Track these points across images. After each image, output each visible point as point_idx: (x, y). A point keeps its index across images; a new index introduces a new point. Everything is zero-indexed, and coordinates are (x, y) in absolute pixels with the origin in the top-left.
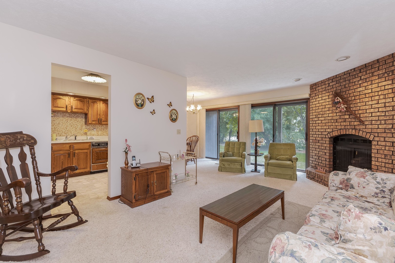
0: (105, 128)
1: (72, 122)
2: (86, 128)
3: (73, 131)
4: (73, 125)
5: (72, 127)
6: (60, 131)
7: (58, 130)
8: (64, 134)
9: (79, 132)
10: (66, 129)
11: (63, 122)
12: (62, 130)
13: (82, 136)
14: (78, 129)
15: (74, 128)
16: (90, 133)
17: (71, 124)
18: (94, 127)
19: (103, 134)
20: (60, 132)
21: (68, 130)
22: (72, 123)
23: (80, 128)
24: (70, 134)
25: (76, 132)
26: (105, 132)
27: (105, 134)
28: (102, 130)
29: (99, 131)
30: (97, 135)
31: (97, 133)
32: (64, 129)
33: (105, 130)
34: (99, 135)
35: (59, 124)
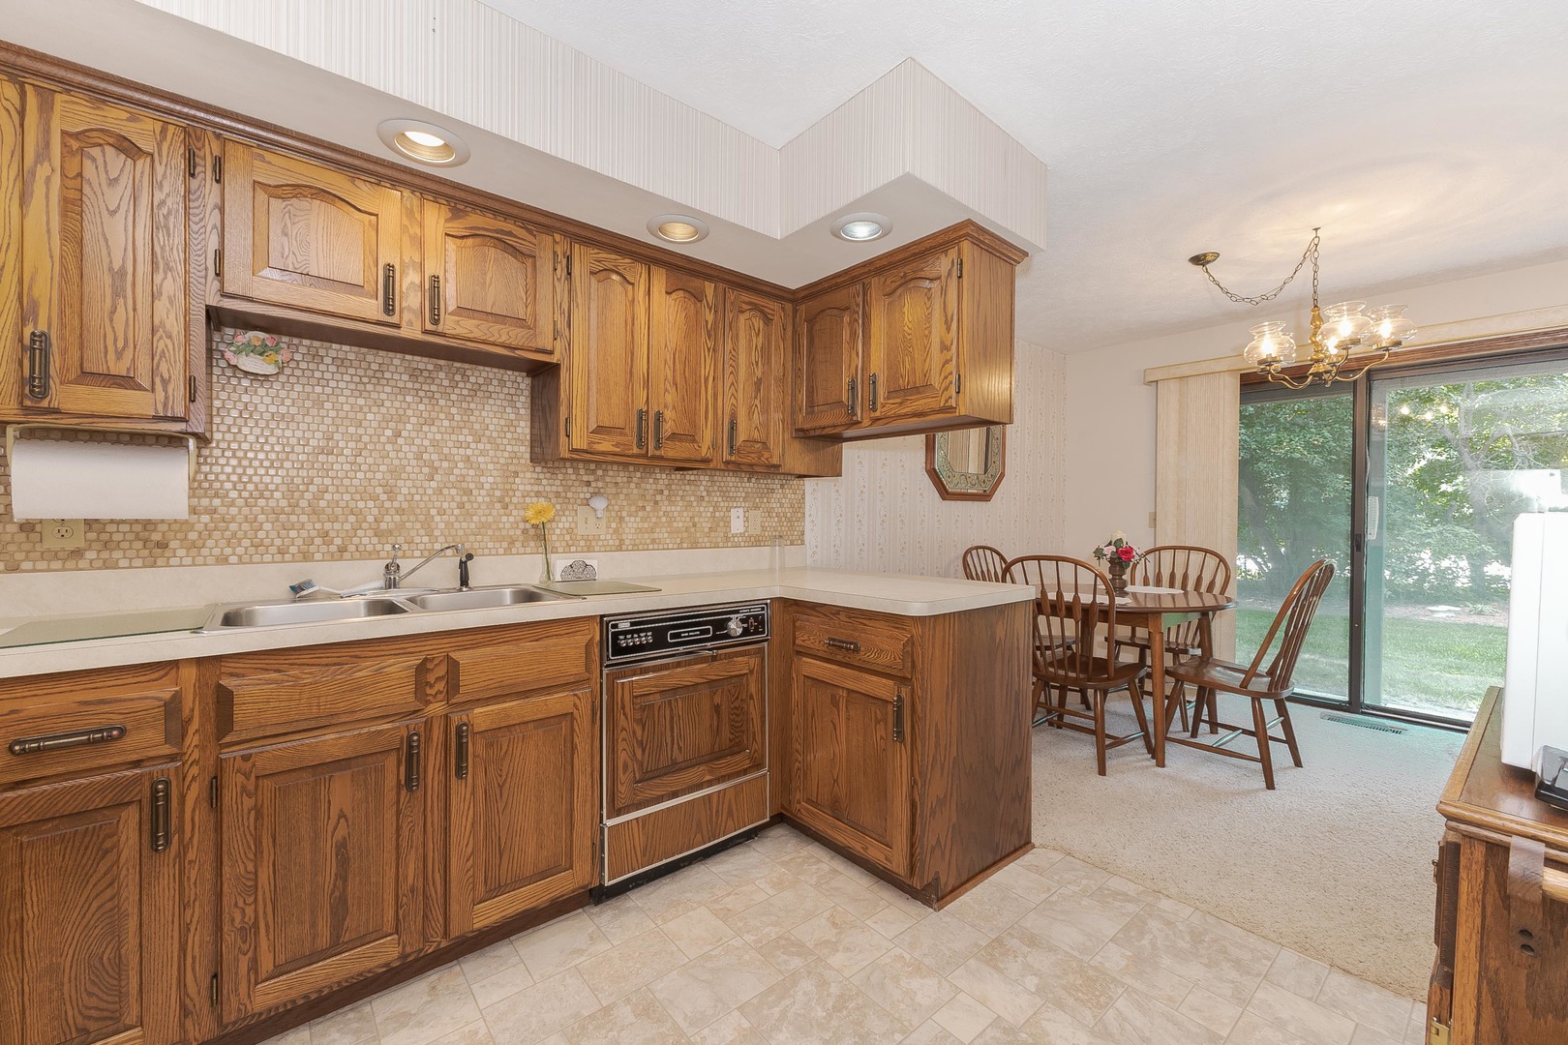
0: (661, 492)
1: (438, 437)
2: (536, 488)
3: (441, 512)
4: (445, 464)
5: (433, 484)
6: (339, 511)
7: (322, 503)
8: (375, 540)
9: (485, 526)
10: (391, 493)
11: (361, 431)
12: (352, 504)
13: (508, 552)
14: (481, 497)
15: (453, 491)
16: (570, 531)
17: (426, 456)
18: (597, 480)
19: (653, 541)
20: (337, 526)
21: (405, 505)
22: (435, 444)
23: (498, 493)
24: (417, 540)
25: (465, 525)
26: (664, 519)
27: (662, 534)
28: (648, 508)
29: (624, 514)
30: (611, 542)
31: (611, 531)
32: (375, 498)
33: (663, 508)
34: (627, 542)
35: (327, 451)
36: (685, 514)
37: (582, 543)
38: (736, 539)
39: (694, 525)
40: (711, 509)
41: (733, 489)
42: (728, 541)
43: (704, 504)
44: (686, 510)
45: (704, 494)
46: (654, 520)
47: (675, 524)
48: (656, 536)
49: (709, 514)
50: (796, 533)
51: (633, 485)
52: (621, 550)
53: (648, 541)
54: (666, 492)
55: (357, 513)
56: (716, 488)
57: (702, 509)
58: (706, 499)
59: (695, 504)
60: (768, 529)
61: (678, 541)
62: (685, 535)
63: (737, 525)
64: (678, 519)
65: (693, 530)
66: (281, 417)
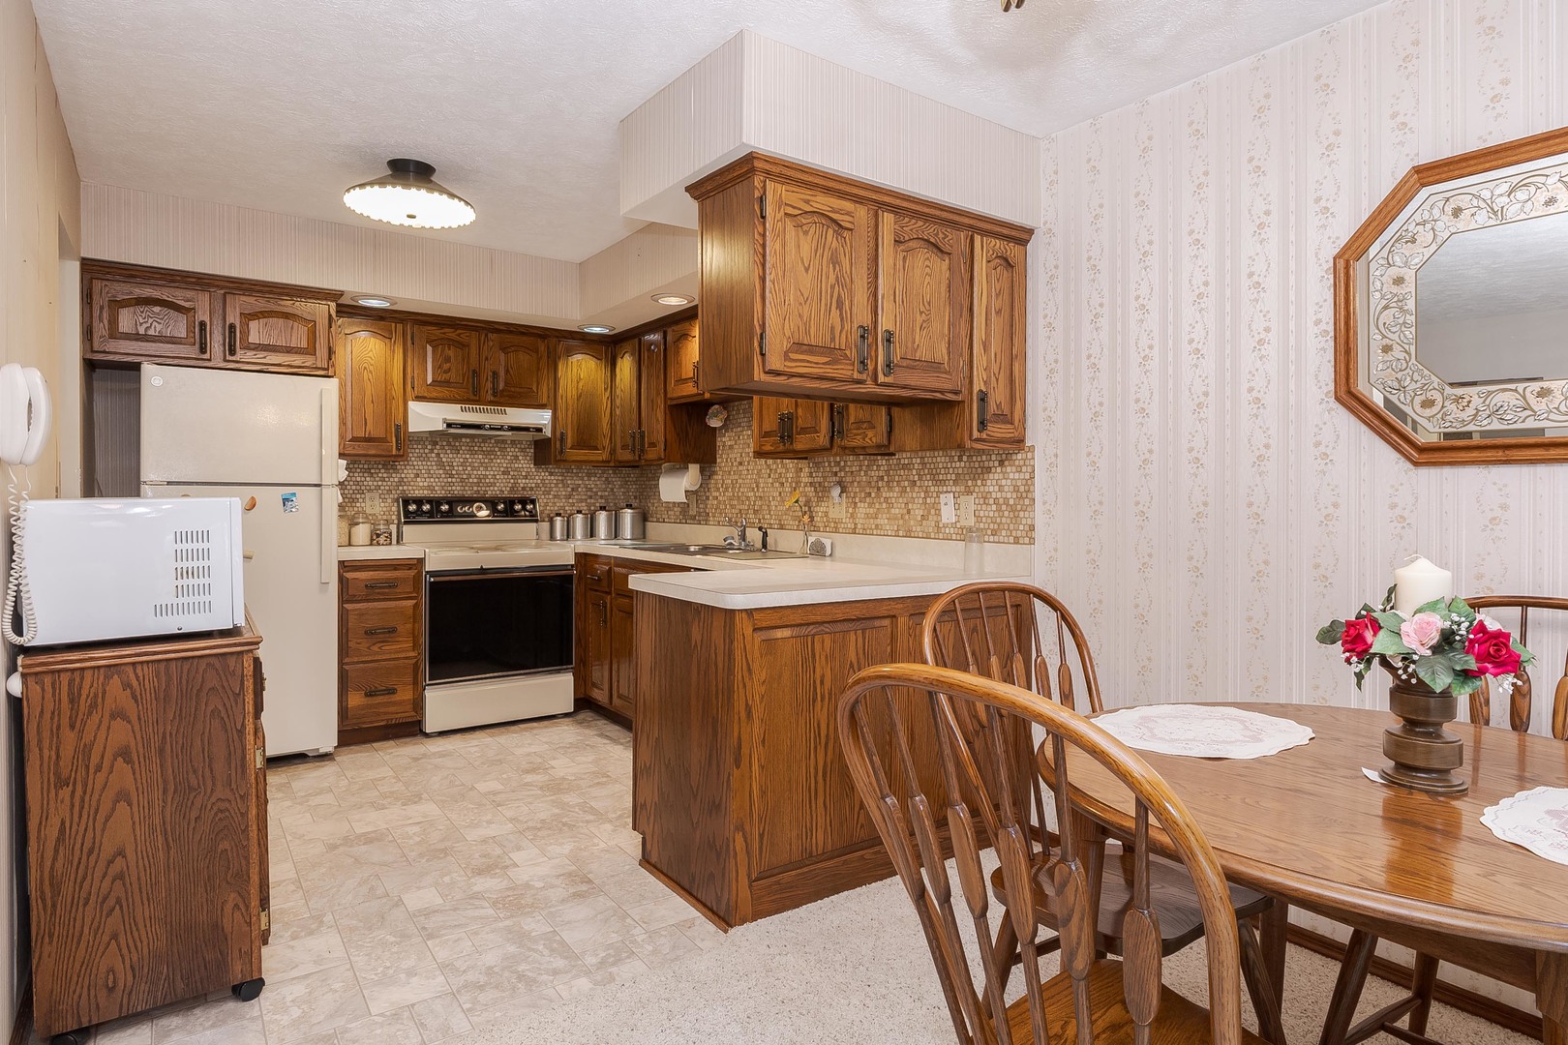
0: (882, 479)
2: (810, 480)
16: (826, 514)
18: (839, 471)
19: (877, 526)
26: (884, 505)
27: (882, 521)
28: (873, 495)
29: (857, 500)
30: (847, 526)
31: (849, 515)
32: (753, 491)
33: (884, 495)
34: (859, 526)
35: (741, 464)
36: (901, 500)
37: (832, 525)
38: (947, 531)
39: (909, 512)
40: (923, 495)
41: (943, 471)
42: (939, 532)
43: (916, 489)
44: (901, 496)
45: (916, 478)
46: (877, 506)
47: (893, 511)
48: (878, 521)
49: (921, 501)
50: (1021, 527)
51: (862, 473)
52: (855, 533)
53: (873, 527)
54: (886, 478)
55: (748, 498)
56: (926, 471)
57: (914, 495)
58: (918, 483)
59: (908, 489)
60: (984, 520)
61: (896, 529)
62: (901, 522)
63: (948, 514)
64: (895, 505)
65: (907, 517)
66: (731, 447)
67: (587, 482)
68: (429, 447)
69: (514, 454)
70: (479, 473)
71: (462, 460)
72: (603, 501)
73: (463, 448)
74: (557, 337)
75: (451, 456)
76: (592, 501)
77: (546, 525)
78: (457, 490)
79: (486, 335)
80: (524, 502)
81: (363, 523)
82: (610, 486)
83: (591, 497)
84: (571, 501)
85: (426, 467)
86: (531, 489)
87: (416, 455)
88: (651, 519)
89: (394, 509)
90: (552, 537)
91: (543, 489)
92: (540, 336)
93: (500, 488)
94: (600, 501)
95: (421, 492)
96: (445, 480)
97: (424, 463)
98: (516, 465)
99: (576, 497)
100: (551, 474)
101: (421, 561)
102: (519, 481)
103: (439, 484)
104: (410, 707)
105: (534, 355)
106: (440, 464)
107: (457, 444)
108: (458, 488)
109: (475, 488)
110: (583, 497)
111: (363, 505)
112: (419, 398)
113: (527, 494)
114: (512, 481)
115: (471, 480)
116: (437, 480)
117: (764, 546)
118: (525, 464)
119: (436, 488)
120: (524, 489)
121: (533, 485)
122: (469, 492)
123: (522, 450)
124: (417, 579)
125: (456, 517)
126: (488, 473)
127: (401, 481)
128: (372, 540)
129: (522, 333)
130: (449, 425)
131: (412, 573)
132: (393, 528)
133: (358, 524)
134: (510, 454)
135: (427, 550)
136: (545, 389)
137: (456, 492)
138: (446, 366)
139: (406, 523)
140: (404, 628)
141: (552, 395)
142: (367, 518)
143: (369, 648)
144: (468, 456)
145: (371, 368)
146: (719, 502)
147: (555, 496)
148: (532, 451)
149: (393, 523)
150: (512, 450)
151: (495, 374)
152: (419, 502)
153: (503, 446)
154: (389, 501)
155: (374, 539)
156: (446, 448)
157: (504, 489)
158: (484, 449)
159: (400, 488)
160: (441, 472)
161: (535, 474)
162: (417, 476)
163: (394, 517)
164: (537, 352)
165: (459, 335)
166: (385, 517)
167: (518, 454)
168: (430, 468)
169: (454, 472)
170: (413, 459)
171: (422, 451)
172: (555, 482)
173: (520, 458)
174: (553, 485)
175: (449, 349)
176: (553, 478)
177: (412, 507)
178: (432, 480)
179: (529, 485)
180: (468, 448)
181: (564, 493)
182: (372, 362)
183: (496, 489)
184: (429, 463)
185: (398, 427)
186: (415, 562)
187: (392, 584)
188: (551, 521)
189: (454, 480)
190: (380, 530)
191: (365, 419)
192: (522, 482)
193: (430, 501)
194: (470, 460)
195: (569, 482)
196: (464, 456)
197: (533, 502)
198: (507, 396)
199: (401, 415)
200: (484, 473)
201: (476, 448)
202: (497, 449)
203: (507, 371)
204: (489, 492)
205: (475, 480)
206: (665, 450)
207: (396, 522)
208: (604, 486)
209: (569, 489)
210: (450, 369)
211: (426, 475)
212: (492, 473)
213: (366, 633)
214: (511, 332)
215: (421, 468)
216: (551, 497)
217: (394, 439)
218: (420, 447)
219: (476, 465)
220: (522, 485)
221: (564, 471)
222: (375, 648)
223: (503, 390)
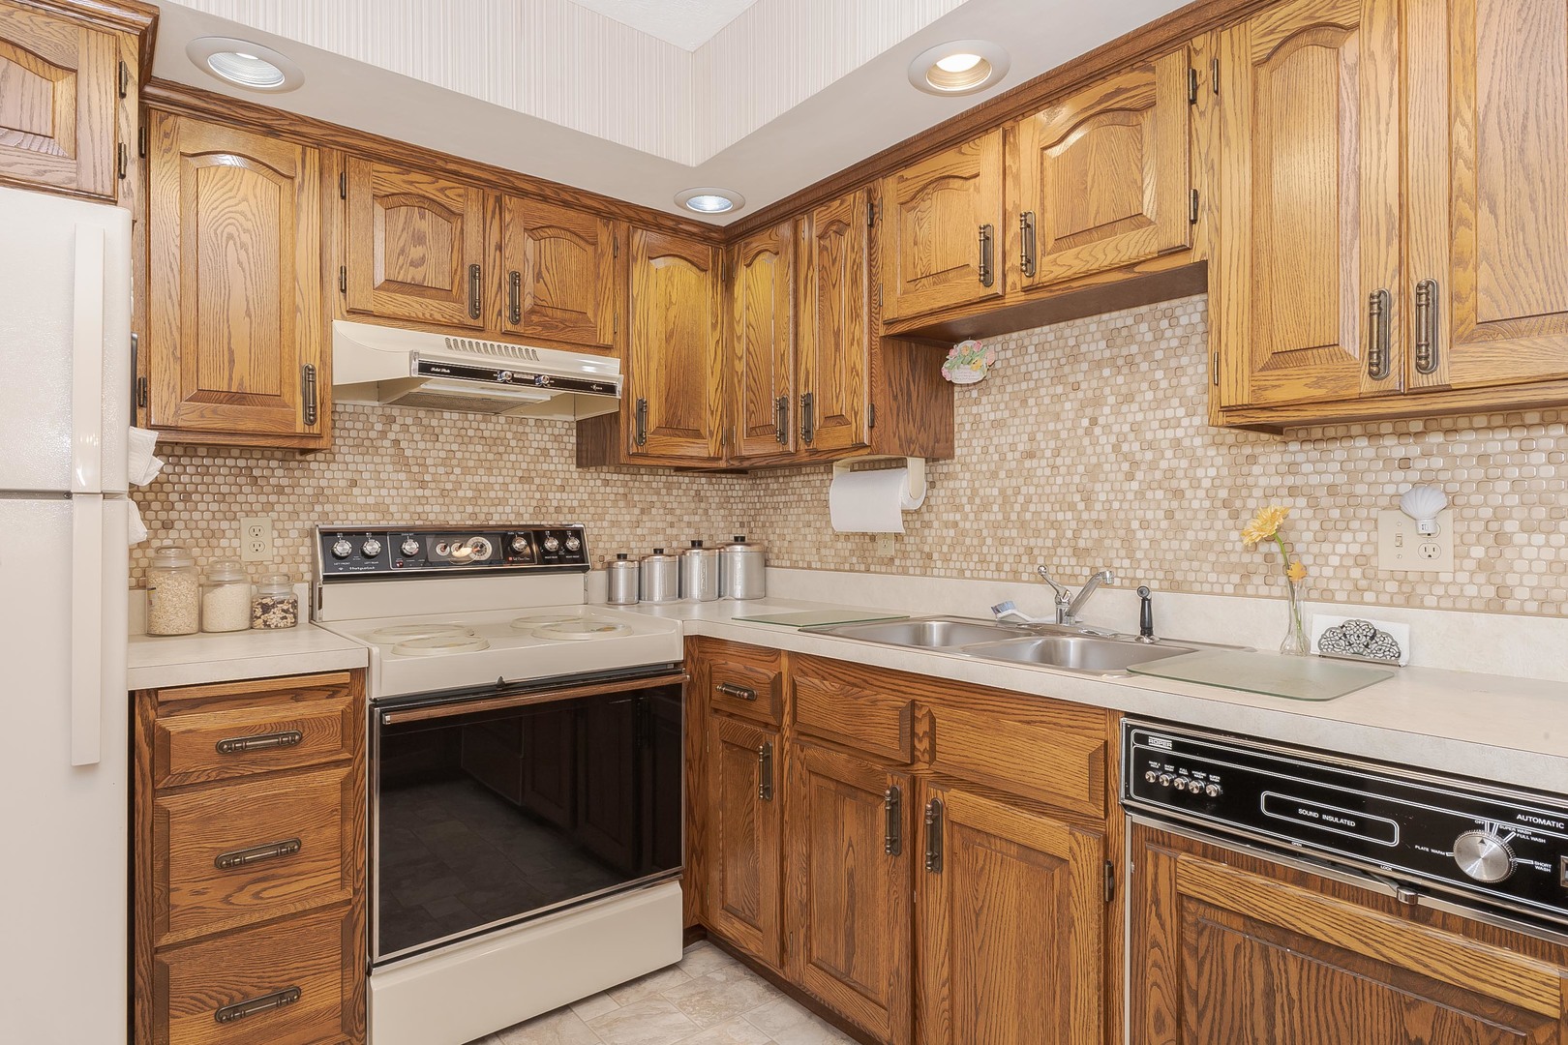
1: (1140, 417)
2: (1290, 480)
3: (1145, 524)
4: (1149, 455)
5: (1135, 485)
6: (1041, 525)
7: (1028, 516)
8: (1073, 561)
9: (1204, 546)
10: (1088, 500)
11: (1060, 426)
12: (1052, 517)
13: (1240, 591)
14: (1198, 501)
15: (1159, 494)
16: (1362, 560)
17: (1125, 447)
18: (1425, 455)
20: (1040, 542)
21: (1103, 516)
22: (1135, 428)
23: (1223, 494)
24: (1117, 563)
25: (1175, 544)
29: (1511, 526)
30: (1471, 591)
31: (1469, 564)
32: (1072, 507)
34: (1522, 593)
35: (1031, 455)
37: (1388, 588)
52: (1502, 610)
55: (1054, 524)
66: (997, 424)
67: (666, 499)
68: (379, 427)
69: (542, 445)
70: (477, 479)
71: (443, 454)
72: (692, 531)
73: (446, 431)
74: (630, 220)
75: (421, 445)
76: (675, 531)
77: (598, 577)
78: (435, 514)
79: (499, 200)
80: (561, 534)
81: (230, 582)
82: (703, 505)
83: (672, 525)
84: (639, 531)
85: (371, 467)
86: (572, 510)
87: (350, 442)
88: (776, 563)
89: (304, 551)
90: (611, 599)
91: (592, 510)
92: (598, 213)
93: (516, 509)
94: (687, 531)
95: (361, 515)
96: (411, 493)
97: (368, 458)
98: (545, 466)
99: (648, 524)
100: (606, 483)
101: (359, 674)
102: (551, 496)
103: (398, 500)
104: (332, 1024)
105: (590, 249)
106: (401, 461)
107: (434, 423)
108: (437, 508)
109: (469, 509)
110: (660, 525)
111: (235, 543)
112: (355, 313)
113: (563, 520)
114: (537, 495)
115: (461, 493)
116: (393, 492)
117: (1147, 629)
118: (562, 463)
119: (393, 509)
120: (558, 510)
121: (575, 503)
122: (458, 517)
123: (556, 438)
124: (350, 720)
125: (432, 564)
126: (492, 480)
127: (320, 495)
128: (253, 618)
129: (566, 204)
130: (425, 368)
131: (339, 704)
132: (302, 592)
133: (219, 584)
134: (535, 444)
135: (375, 650)
136: (609, 316)
137: (432, 517)
138: (416, 252)
139: (328, 579)
140: (321, 837)
141: (621, 328)
142: (240, 571)
143: (226, 900)
144: (455, 447)
145: (245, 238)
146: (964, 533)
147: (613, 523)
148: (573, 440)
149: (301, 580)
150: (538, 437)
151: (516, 278)
152: (356, 535)
153: (521, 429)
154: (294, 534)
155: (260, 613)
156: (412, 429)
157: (522, 510)
158: (486, 434)
159: (318, 508)
160: (402, 476)
161: (579, 482)
162: (354, 483)
163: (304, 568)
164: (595, 244)
165: (442, 190)
166: (284, 569)
167: (549, 445)
168: (380, 468)
169: (428, 478)
170: (344, 450)
171: (363, 434)
172: (612, 497)
173: (552, 452)
174: (608, 504)
175: (422, 217)
176: (608, 490)
177: (343, 548)
178: (384, 492)
179: (568, 503)
180: (455, 431)
181: (627, 518)
182: (249, 225)
183: (508, 509)
184: (377, 459)
185: (309, 372)
186: (346, 678)
187: (287, 739)
188: (609, 567)
189: (427, 493)
190: (270, 595)
191: (231, 352)
192: (555, 498)
193: (379, 534)
194: (459, 455)
195: (636, 498)
196: (447, 447)
197: (578, 533)
198: (539, 324)
199: (315, 349)
200: (485, 479)
201: (471, 433)
202: (509, 435)
203: (538, 276)
204: (496, 517)
205: (469, 494)
206: (872, 427)
207: (308, 577)
208: (693, 505)
209: (637, 511)
210: (423, 260)
211: (371, 483)
212: (500, 479)
213: (218, 864)
214: (545, 199)
215: (361, 467)
216: (605, 524)
217: (299, 400)
218: (359, 425)
219: (471, 464)
220: (555, 503)
221: (628, 477)
222: (244, 898)
223: (532, 312)
